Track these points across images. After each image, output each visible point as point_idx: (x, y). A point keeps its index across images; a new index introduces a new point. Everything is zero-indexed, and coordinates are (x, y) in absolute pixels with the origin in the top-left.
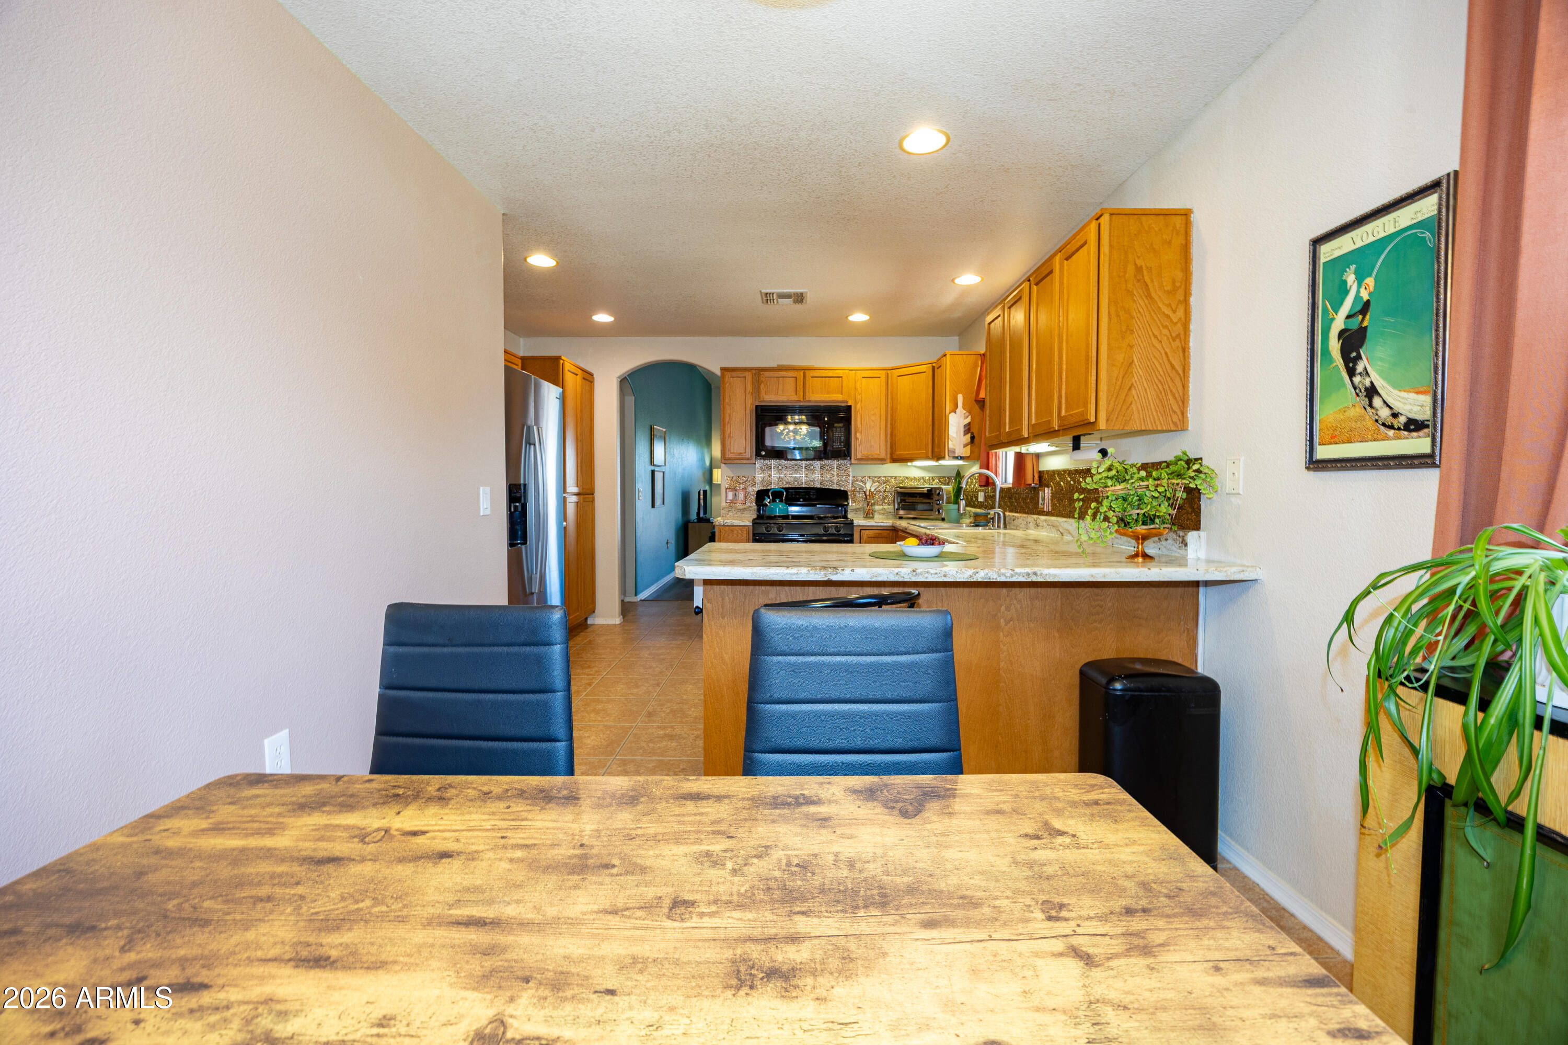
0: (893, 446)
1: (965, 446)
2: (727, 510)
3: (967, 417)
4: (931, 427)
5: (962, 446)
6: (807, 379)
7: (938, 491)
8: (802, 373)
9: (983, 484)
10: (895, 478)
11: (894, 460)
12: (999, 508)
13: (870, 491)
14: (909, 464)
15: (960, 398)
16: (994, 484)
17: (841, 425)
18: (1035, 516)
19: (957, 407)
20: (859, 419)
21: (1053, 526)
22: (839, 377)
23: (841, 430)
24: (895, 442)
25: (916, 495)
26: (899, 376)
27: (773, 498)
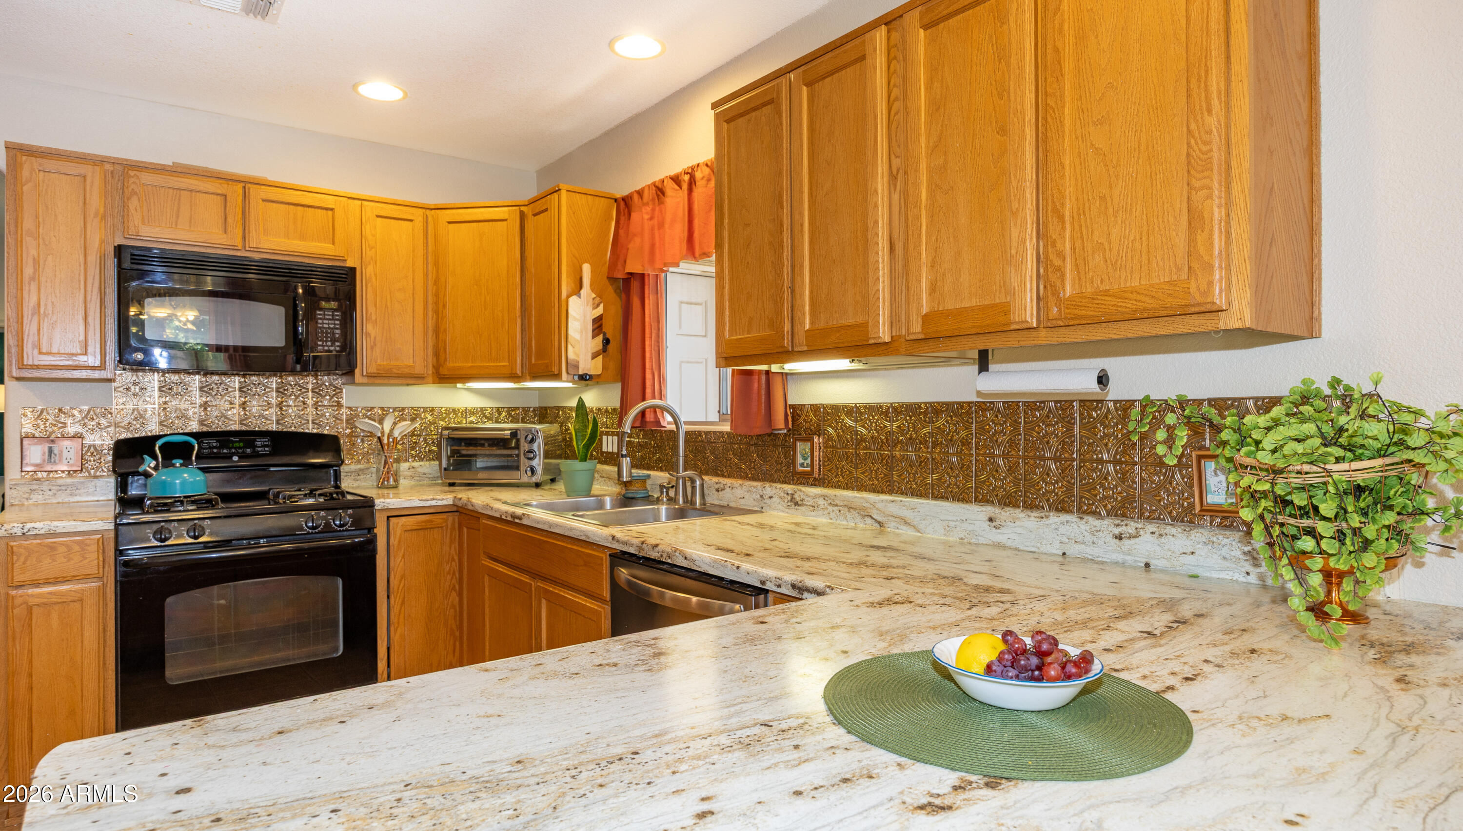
0: (439, 353)
1: (595, 356)
2: (26, 489)
3: (598, 305)
4: (519, 321)
5: (589, 357)
6: (252, 203)
7: (530, 436)
8: (237, 186)
10: (433, 410)
11: (437, 379)
13: (390, 436)
14: (459, 385)
15: (586, 270)
17: (333, 305)
18: (789, 488)
19: (581, 285)
20: (371, 296)
21: (850, 508)
22: (327, 209)
23: (333, 315)
24: (445, 345)
25: (482, 442)
26: (449, 223)
27: (155, 457)
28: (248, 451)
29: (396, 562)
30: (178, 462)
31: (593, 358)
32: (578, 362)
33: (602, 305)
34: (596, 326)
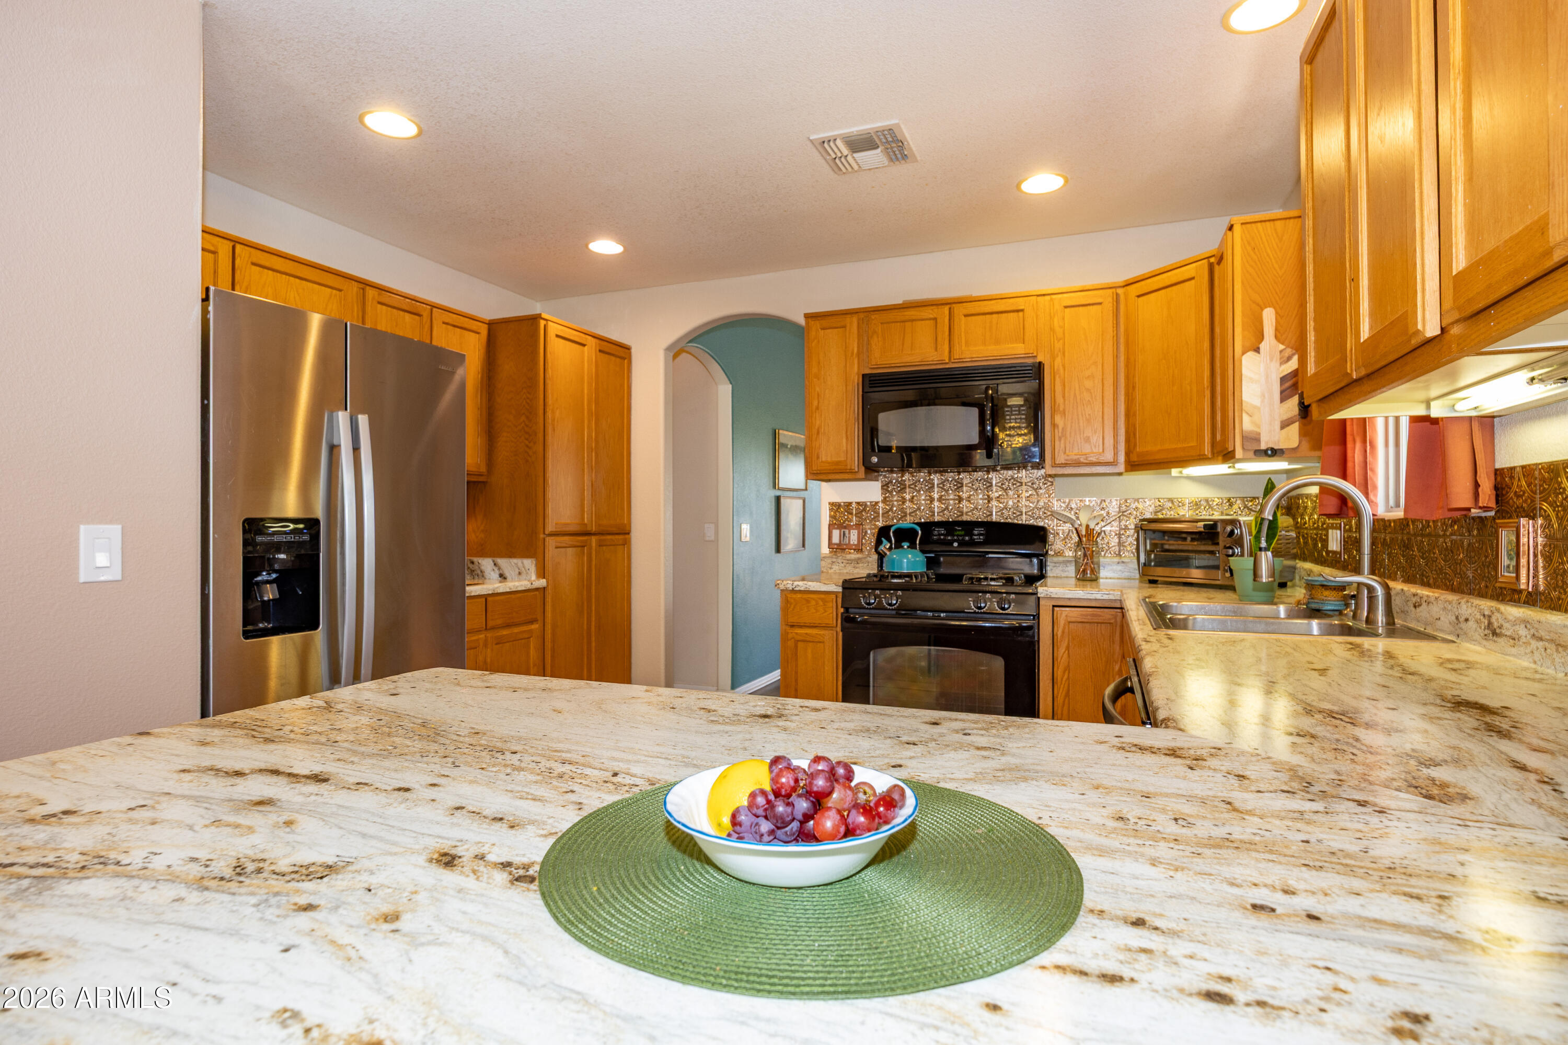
0: (1132, 439)
1: (1285, 425)
2: (829, 561)
3: (1289, 359)
4: (1208, 393)
5: (1277, 426)
6: (956, 320)
7: (1229, 528)
8: (946, 308)
9: (1332, 510)
11: (1135, 464)
12: (1372, 572)
13: (1087, 526)
14: (1175, 472)
15: (1269, 316)
16: (1358, 513)
18: (1486, 604)
19: (1261, 337)
20: (1058, 388)
22: (1018, 311)
23: (1019, 411)
24: (1135, 429)
25: (1184, 535)
26: (1139, 296)
27: (889, 541)
28: (967, 538)
29: (1061, 651)
30: (906, 545)
31: (1282, 428)
32: (1259, 434)
33: (1296, 358)
34: (1288, 384)
